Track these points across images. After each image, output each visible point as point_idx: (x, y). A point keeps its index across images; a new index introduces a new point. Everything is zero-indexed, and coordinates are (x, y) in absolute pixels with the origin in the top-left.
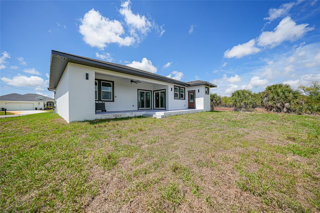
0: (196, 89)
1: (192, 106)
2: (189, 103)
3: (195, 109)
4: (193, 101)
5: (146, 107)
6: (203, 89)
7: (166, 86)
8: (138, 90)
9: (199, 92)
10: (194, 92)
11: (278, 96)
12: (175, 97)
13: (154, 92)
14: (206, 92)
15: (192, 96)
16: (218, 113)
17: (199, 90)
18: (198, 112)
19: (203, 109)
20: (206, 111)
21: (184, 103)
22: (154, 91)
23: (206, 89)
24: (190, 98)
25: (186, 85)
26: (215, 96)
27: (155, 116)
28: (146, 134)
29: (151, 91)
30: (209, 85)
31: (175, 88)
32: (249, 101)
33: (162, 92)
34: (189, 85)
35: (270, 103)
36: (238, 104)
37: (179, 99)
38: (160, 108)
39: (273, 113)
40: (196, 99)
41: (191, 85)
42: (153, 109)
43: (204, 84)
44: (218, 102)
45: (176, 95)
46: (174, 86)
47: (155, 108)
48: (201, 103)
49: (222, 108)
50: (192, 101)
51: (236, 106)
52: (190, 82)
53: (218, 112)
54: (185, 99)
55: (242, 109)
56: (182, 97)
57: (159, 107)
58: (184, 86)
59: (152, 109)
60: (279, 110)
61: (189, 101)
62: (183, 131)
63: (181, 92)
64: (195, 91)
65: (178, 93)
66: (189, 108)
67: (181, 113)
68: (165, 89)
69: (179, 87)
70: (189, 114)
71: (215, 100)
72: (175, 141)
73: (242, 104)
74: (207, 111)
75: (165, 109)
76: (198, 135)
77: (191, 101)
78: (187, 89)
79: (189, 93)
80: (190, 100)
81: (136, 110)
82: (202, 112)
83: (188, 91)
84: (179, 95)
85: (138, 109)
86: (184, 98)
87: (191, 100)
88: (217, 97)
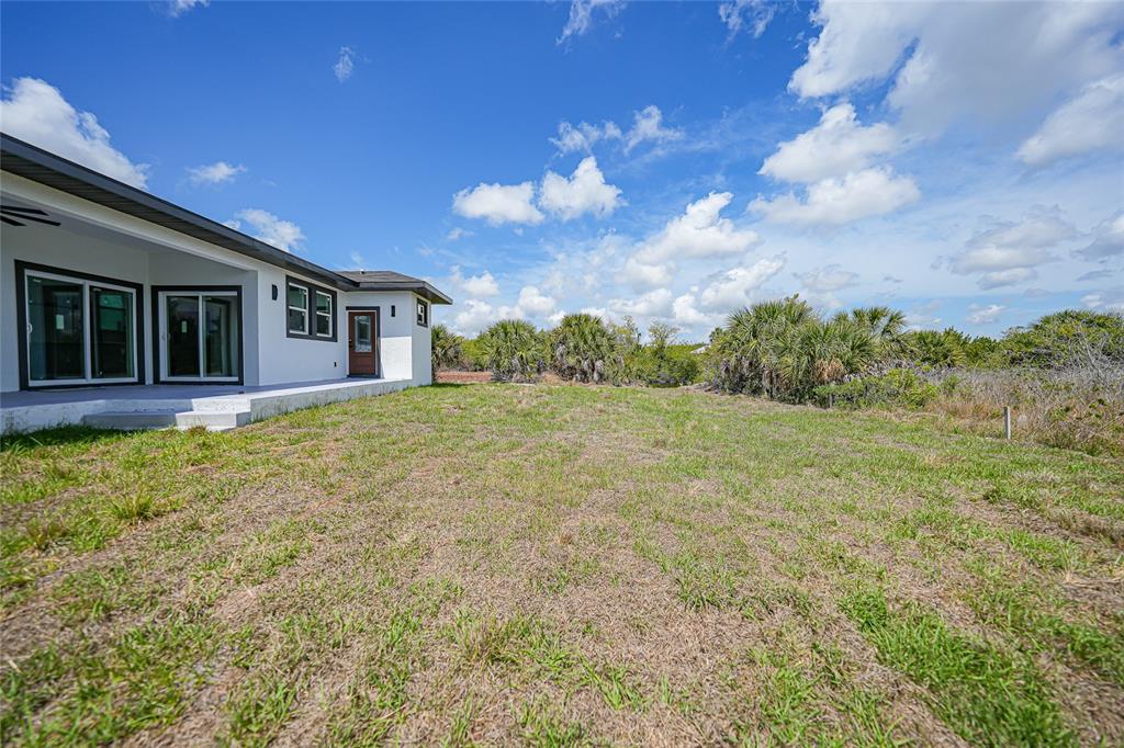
0: (383, 302)
1: (364, 365)
2: (354, 355)
3: (378, 377)
4: (370, 347)
5: (93, 376)
6: (408, 306)
7: (243, 271)
8: (20, 266)
9: (393, 315)
10: (373, 314)
11: (586, 342)
12: (293, 329)
13: (162, 296)
14: (420, 318)
15: (366, 330)
16: (459, 389)
17: (393, 307)
18: (393, 390)
19: (411, 378)
20: (419, 384)
21: (334, 352)
22: (155, 290)
23: (420, 306)
24: (357, 336)
25: (340, 283)
26: (441, 335)
27: (194, 417)
28: (195, 527)
29: (139, 288)
30: (430, 296)
31: (290, 290)
32: (530, 353)
33: (214, 300)
34: (356, 284)
35: (571, 361)
36: (505, 363)
37: (311, 336)
38: (203, 378)
39: (576, 384)
40: (382, 340)
41: (361, 286)
42: (149, 379)
43: (412, 289)
44: (451, 353)
45: (294, 322)
46: (287, 277)
47: (164, 376)
48: (399, 358)
49: (451, 373)
50: (367, 349)
51: (498, 366)
52: (358, 273)
53: (458, 386)
54: (334, 338)
55: (517, 376)
56: (321, 328)
57: (197, 373)
58: (333, 282)
59: (142, 381)
60: (585, 377)
61: (351, 346)
62: (392, 471)
63: (320, 309)
64: (378, 308)
65: (307, 311)
66: (355, 374)
67: (331, 398)
68: (238, 288)
69: (312, 288)
70: (362, 397)
71: (443, 348)
72: (394, 524)
73: (515, 361)
74: (421, 386)
75: (241, 383)
76: (459, 476)
77: (363, 346)
78: (344, 301)
79: (351, 316)
80: (356, 343)
81: (12, 393)
82: (407, 388)
83: (348, 308)
84: (309, 320)
85: (24, 386)
86: (330, 336)
87: (361, 343)
88: (446, 339)
